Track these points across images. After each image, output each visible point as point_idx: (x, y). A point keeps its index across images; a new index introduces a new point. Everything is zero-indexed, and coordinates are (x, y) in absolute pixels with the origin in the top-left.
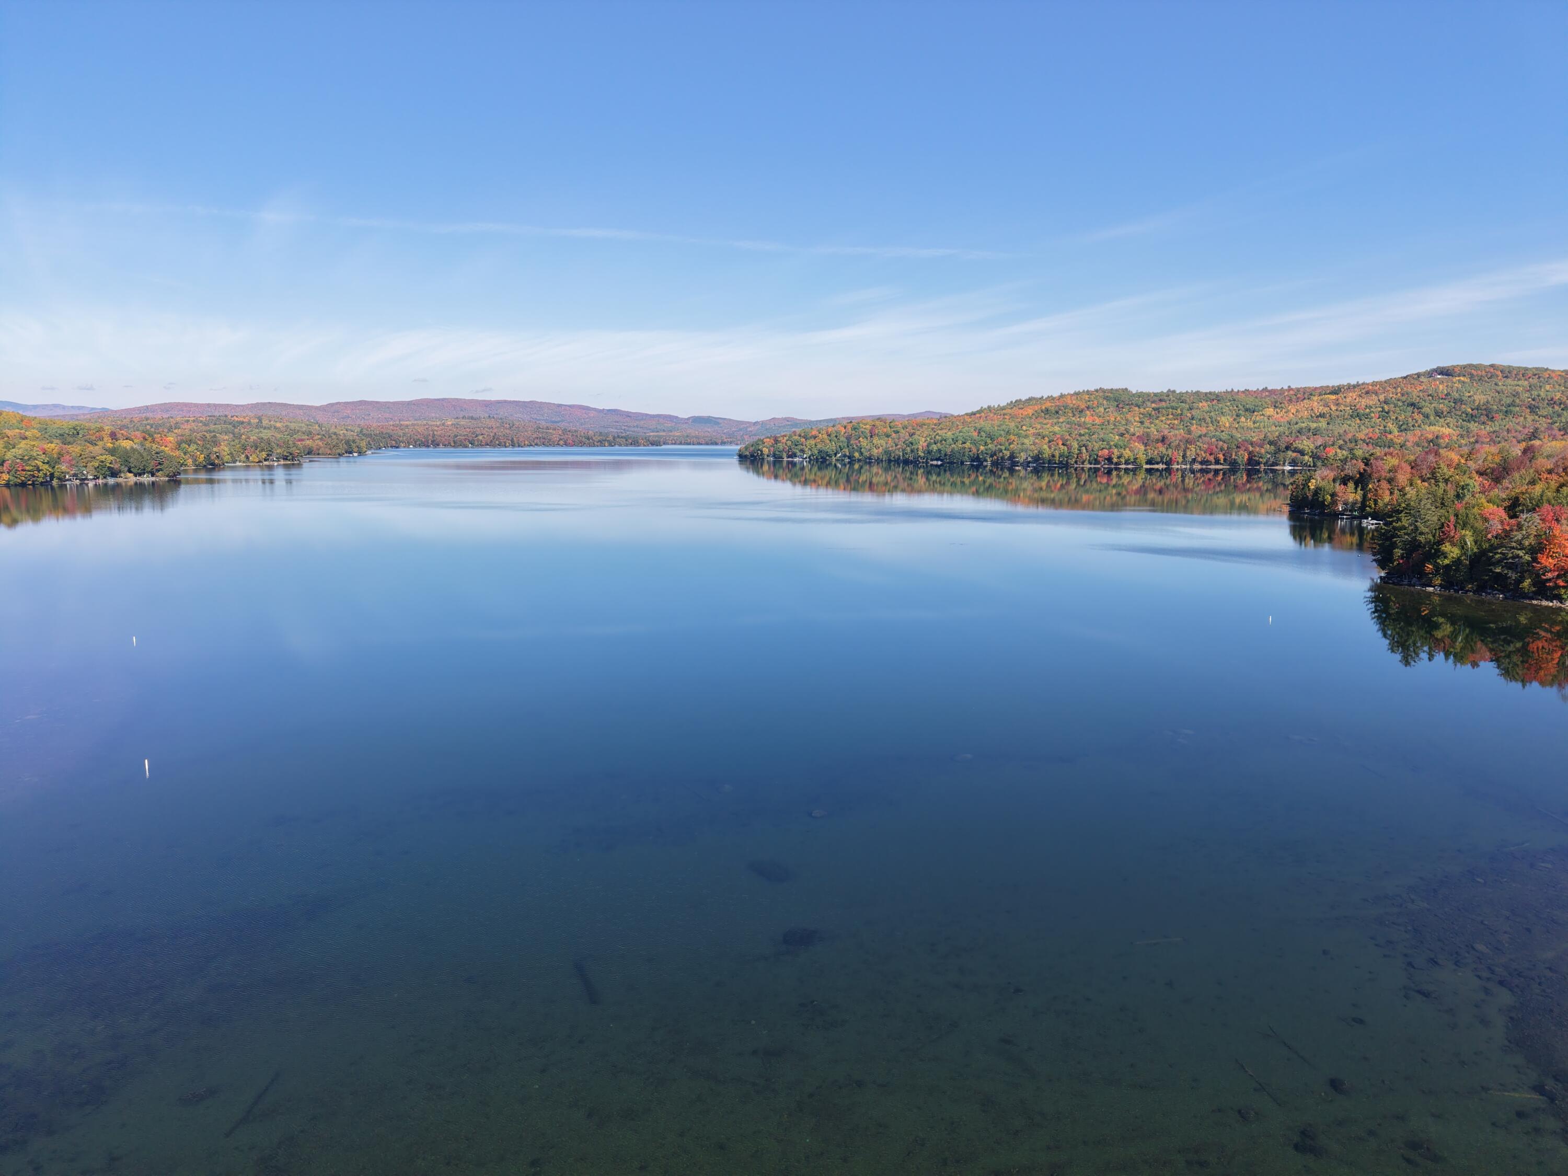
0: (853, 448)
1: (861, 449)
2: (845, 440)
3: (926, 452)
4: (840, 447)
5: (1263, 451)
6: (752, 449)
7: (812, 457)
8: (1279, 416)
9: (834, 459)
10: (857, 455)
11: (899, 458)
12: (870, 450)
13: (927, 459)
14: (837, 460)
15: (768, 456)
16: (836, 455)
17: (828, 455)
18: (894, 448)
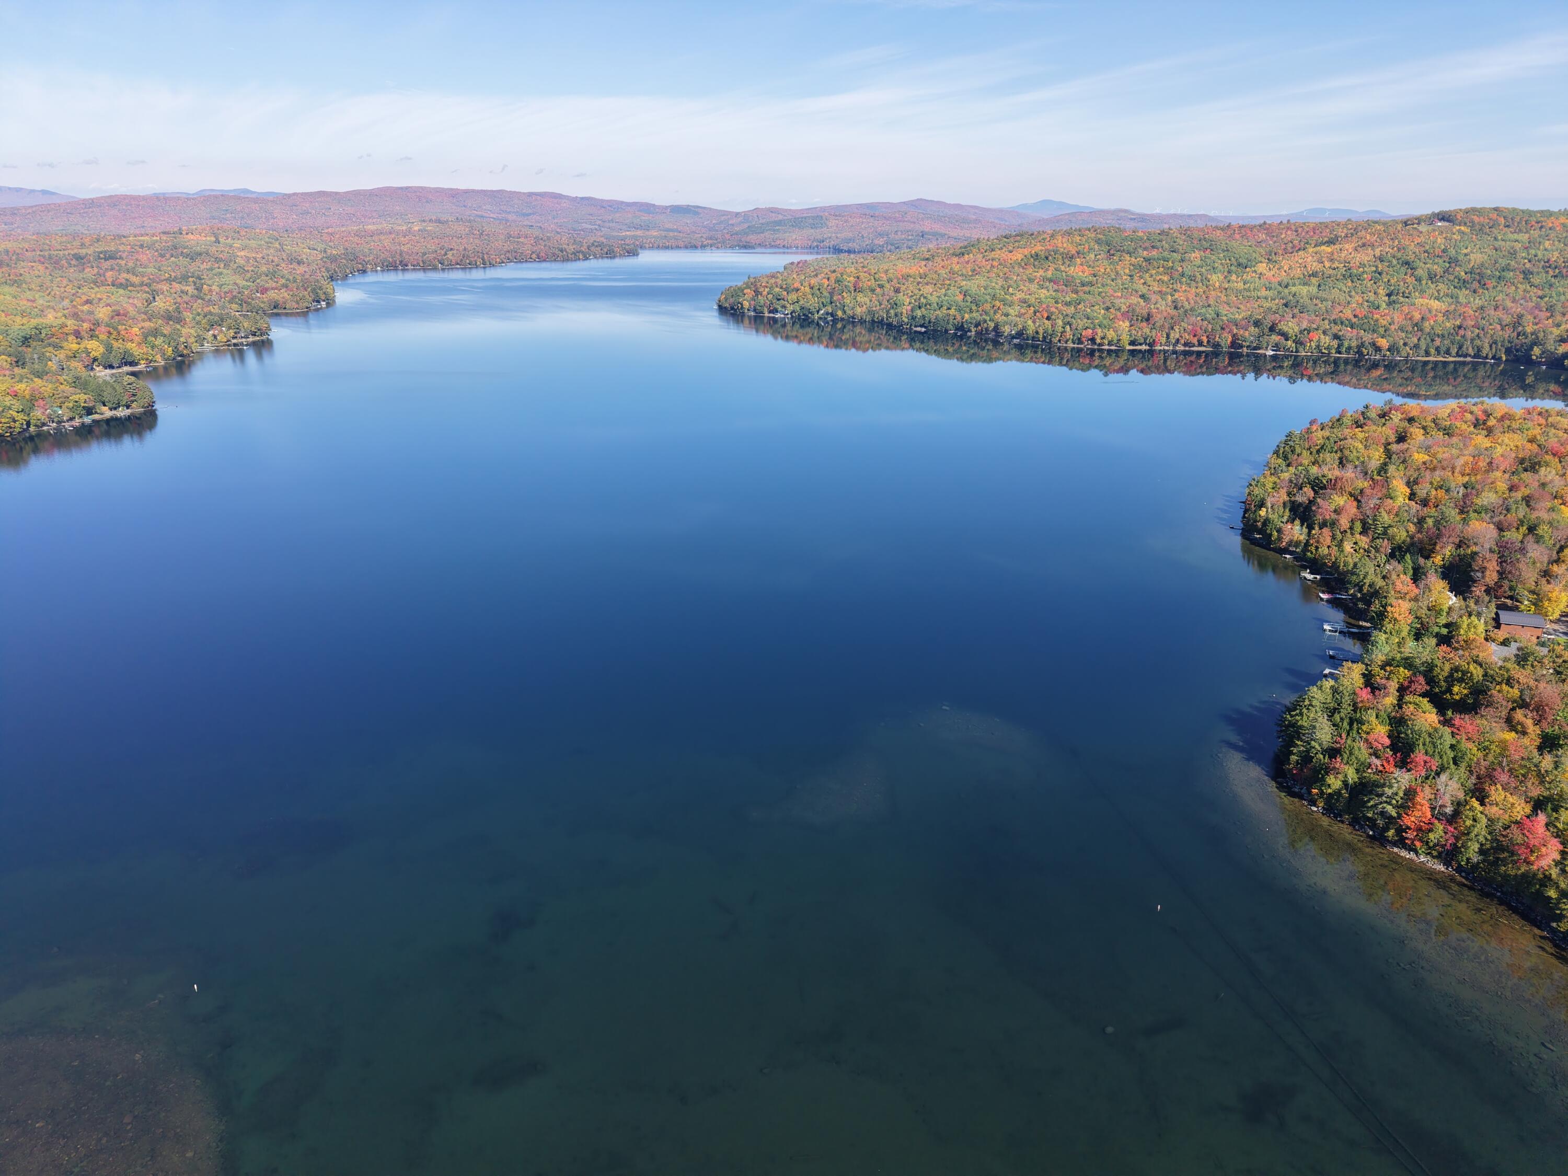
0: (836, 306)
1: (844, 306)
2: (828, 295)
3: (910, 318)
4: (823, 303)
5: (1247, 334)
6: (732, 300)
7: (794, 314)
8: (1272, 273)
9: (816, 316)
10: (840, 313)
11: (882, 320)
12: (853, 309)
13: (911, 325)
14: (820, 318)
15: (748, 310)
16: (818, 312)
17: (810, 313)
18: (878, 307)
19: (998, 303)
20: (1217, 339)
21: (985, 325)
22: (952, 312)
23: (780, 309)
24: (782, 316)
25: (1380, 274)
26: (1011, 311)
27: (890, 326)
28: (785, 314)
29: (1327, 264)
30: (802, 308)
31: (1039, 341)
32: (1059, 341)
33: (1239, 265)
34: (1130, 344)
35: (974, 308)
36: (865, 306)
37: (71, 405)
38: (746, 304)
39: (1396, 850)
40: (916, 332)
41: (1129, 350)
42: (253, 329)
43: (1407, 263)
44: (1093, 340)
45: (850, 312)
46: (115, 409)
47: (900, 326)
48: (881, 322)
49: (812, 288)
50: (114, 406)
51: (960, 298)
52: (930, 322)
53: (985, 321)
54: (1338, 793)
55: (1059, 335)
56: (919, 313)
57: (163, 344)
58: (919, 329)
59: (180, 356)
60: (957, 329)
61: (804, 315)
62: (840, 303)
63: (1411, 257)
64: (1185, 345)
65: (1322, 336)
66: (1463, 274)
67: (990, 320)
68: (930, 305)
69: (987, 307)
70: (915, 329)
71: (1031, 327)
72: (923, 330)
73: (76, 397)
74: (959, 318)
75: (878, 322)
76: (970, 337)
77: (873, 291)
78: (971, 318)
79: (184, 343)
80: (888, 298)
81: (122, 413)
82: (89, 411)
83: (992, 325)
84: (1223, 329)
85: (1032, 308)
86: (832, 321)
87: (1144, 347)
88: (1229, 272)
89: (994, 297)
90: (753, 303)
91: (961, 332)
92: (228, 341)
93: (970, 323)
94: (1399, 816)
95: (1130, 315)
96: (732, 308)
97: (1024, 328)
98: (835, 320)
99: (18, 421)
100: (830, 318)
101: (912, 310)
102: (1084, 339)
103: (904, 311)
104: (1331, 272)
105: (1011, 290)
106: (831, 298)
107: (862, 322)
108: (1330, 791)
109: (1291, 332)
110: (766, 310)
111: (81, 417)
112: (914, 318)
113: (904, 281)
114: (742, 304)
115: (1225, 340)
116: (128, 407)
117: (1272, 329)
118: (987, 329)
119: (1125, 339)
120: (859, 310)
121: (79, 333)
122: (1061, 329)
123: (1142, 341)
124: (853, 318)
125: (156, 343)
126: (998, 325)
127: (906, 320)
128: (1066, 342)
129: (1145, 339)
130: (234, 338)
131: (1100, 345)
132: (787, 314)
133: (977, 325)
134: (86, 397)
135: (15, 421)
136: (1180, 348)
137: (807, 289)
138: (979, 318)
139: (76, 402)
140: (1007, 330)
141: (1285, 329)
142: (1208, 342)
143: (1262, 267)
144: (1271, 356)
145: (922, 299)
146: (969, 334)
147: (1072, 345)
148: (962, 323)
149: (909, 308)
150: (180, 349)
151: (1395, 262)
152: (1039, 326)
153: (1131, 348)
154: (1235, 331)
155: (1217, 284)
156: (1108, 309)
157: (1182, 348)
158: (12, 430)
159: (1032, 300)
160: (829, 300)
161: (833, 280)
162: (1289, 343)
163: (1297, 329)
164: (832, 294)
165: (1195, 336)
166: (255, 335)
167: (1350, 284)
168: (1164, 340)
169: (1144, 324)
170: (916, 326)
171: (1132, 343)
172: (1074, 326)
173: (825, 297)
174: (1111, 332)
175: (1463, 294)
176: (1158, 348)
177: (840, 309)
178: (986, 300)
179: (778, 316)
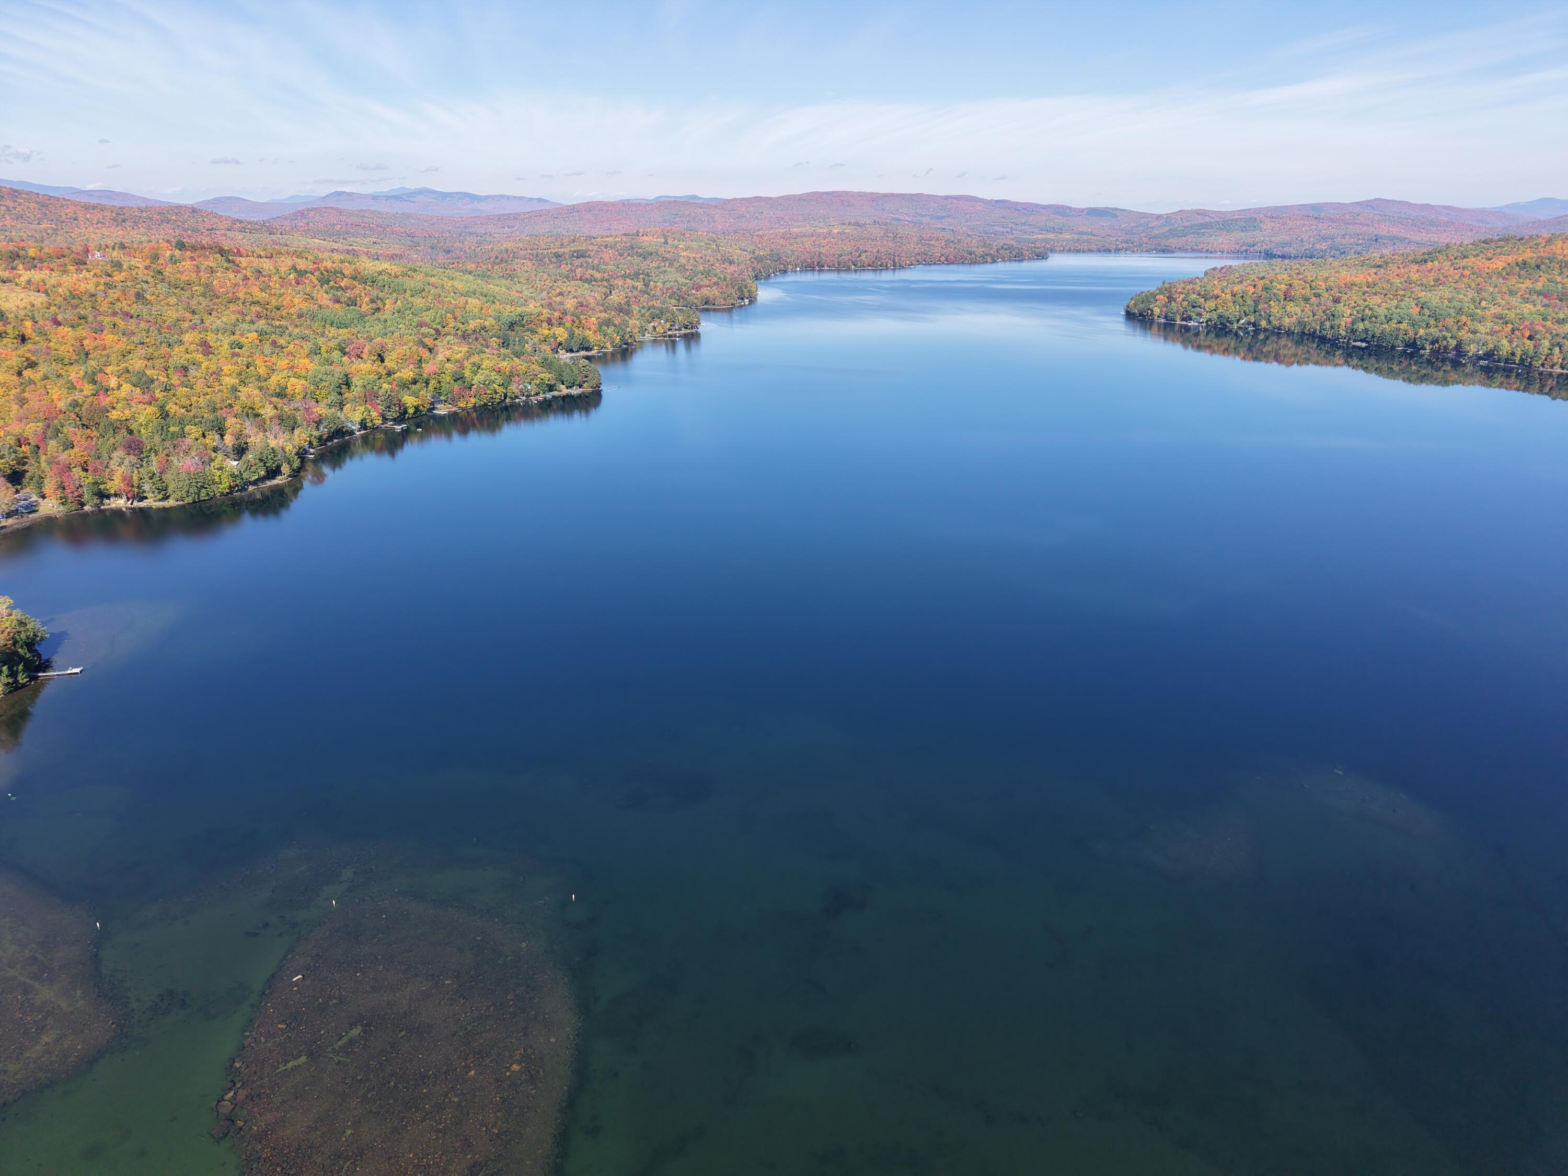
1: (1270, 316)
2: (1252, 303)
4: (1245, 312)
6: (1142, 306)
7: (1209, 323)
9: (1235, 326)
10: (1263, 323)
11: (1314, 332)
12: (1280, 319)
14: (1240, 328)
15: (1158, 317)
16: (1238, 321)
17: (1229, 322)
18: (1311, 318)
19: (1464, 318)
21: (1445, 343)
22: (1404, 326)
23: (1194, 316)
24: (1197, 324)
26: (1481, 328)
27: (1323, 339)
28: (1199, 323)
30: (1220, 317)
31: (1515, 363)
32: (1543, 365)
35: (1432, 322)
36: (1295, 316)
37: (538, 382)
38: (1157, 311)
40: (1354, 347)
42: (686, 323)
45: (1276, 323)
46: (571, 387)
47: (1334, 340)
48: (1312, 335)
49: (1234, 295)
50: (570, 385)
51: (1415, 311)
52: (1373, 336)
53: (1445, 338)
55: (1544, 358)
56: (1361, 326)
57: (613, 333)
58: (1358, 344)
59: (625, 344)
60: (1407, 346)
61: (1221, 324)
62: (1265, 312)
67: (1451, 338)
68: (1376, 317)
69: (1450, 322)
70: (1354, 344)
71: (1505, 347)
72: (1364, 345)
73: (542, 376)
75: (1309, 334)
76: (1423, 355)
77: (1307, 300)
78: (1427, 334)
79: (629, 333)
80: (1324, 308)
81: (575, 391)
82: (551, 388)
83: (1453, 343)
85: (1510, 326)
86: (1254, 331)
89: (1460, 311)
90: (1164, 309)
91: (1413, 349)
92: (664, 333)
93: (1426, 339)
96: (1141, 315)
97: (1496, 348)
98: (1257, 331)
99: (498, 393)
100: (1251, 328)
101: (1353, 323)
103: (1343, 324)
105: (1484, 303)
106: (1256, 306)
107: (1289, 333)
110: (1178, 317)
111: (544, 393)
112: (1353, 331)
113: (1346, 290)
114: (1152, 311)
116: (580, 386)
118: (1445, 347)
120: (1287, 321)
121: (551, 321)
122: (1546, 351)
124: (1279, 329)
125: (608, 332)
126: (1461, 344)
127: (1344, 333)
128: (1552, 367)
130: (670, 330)
132: (1203, 322)
133: (1433, 343)
134: (550, 376)
135: (496, 393)
137: (1229, 297)
138: (1437, 334)
139: (542, 379)
140: (1472, 349)
145: (1367, 311)
146: (1422, 352)
147: (1560, 371)
148: (1415, 339)
149: (1350, 320)
150: (626, 338)
152: (1517, 346)
158: (493, 400)
159: (1511, 315)
160: (1252, 309)
161: (1260, 287)
164: (1256, 302)
166: (686, 328)
170: (1355, 341)
173: (1248, 305)
177: (1265, 319)
178: (1449, 315)
179: (1191, 324)
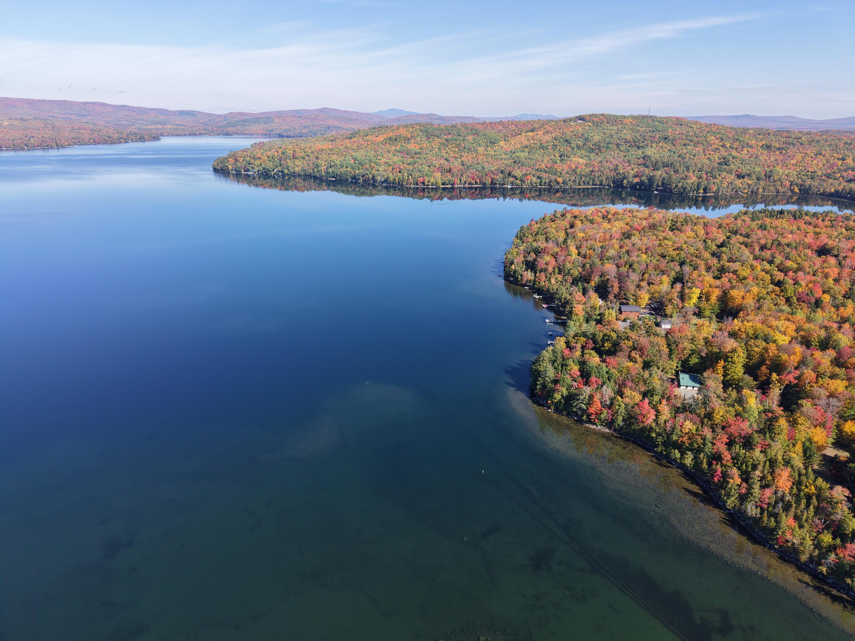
0: (283, 167)
1: (288, 167)
2: (278, 161)
3: (326, 173)
4: (275, 165)
5: (498, 177)
6: (221, 165)
7: (259, 172)
8: (507, 146)
9: (273, 173)
10: (286, 171)
11: (311, 174)
12: (293, 168)
13: (327, 177)
14: (275, 174)
15: (232, 170)
16: (273, 170)
17: (269, 171)
18: (308, 167)
19: (373, 164)
20: (484, 180)
21: (367, 176)
22: (349, 169)
23: (251, 169)
25: (556, 146)
26: (380, 169)
27: (315, 178)
28: (254, 172)
29: (532, 142)
30: (264, 168)
31: (396, 184)
32: (407, 184)
33: (491, 142)
34: (442, 185)
35: (360, 167)
36: (300, 167)
38: (230, 167)
39: (587, 425)
41: (442, 188)
43: (567, 141)
44: (423, 183)
45: (292, 170)
47: (321, 178)
48: (310, 176)
49: (268, 157)
51: (352, 162)
52: (337, 175)
53: (367, 174)
54: (560, 401)
55: (406, 181)
56: (330, 170)
60: (352, 179)
61: (265, 172)
62: (285, 165)
63: (568, 138)
64: (469, 184)
65: (533, 178)
66: (591, 145)
67: (369, 174)
68: (336, 166)
69: (367, 166)
70: (329, 179)
71: (391, 177)
72: (334, 179)
74: (353, 173)
75: (309, 176)
76: (360, 183)
77: (304, 158)
78: (359, 173)
80: (312, 162)
83: (371, 176)
84: (486, 175)
85: (391, 167)
86: (282, 175)
87: (449, 186)
88: (487, 146)
89: (370, 161)
90: (234, 166)
91: (355, 180)
93: (359, 175)
94: (587, 409)
95: (441, 169)
96: (222, 170)
97: (388, 178)
98: (284, 175)
100: (280, 174)
101: (327, 169)
102: (419, 183)
103: (323, 169)
104: (534, 145)
105: (379, 157)
106: (280, 162)
107: (299, 175)
108: (556, 401)
109: (518, 176)
110: (242, 170)
112: (328, 173)
113: (321, 153)
114: (228, 167)
115: (488, 181)
117: (509, 174)
118: (368, 178)
119: (440, 182)
120: (297, 169)
122: (407, 178)
123: (448, 183)
124: (294, 173)
126: (374, 176)
127: (324, 174)
128: (410, 185)
129: (450, 182)
131: (427, 185)
132: (256, 172)
133: (362, 177)
136: (467, 186)
137: (266, 158)
138: (364, 172)
140: (379, 178)
141: (516, 174)
142: (480, 182)
143: (502, 143)
144: (510, 188)
145: (332, 162)
146: (359, 181)
147: (413, 186)
148: (355, 175)
149: (325, 167)
151: (561, 140)
152: (396, 176)
153: (443, 186)
154: (492, 176)
155: (482, 152)
156: (429, 166)
157: (468, 186)
159: (390, 162)
160: (279, 164)
161: (280, 152)
162: (518, 181)
163: (521, 174)
164: (280, 160)
165: (473, 179)
167: (543, 151)
168: (458, 182)
169: (448, 174)
170: (330, 177)
171: (443, 184)
172: (413, 176)
173: (276, 162)
174: (432, 178)
175: (592, 155)
176: (456, 186)
177: (286, 169)
178: (366, 163)
